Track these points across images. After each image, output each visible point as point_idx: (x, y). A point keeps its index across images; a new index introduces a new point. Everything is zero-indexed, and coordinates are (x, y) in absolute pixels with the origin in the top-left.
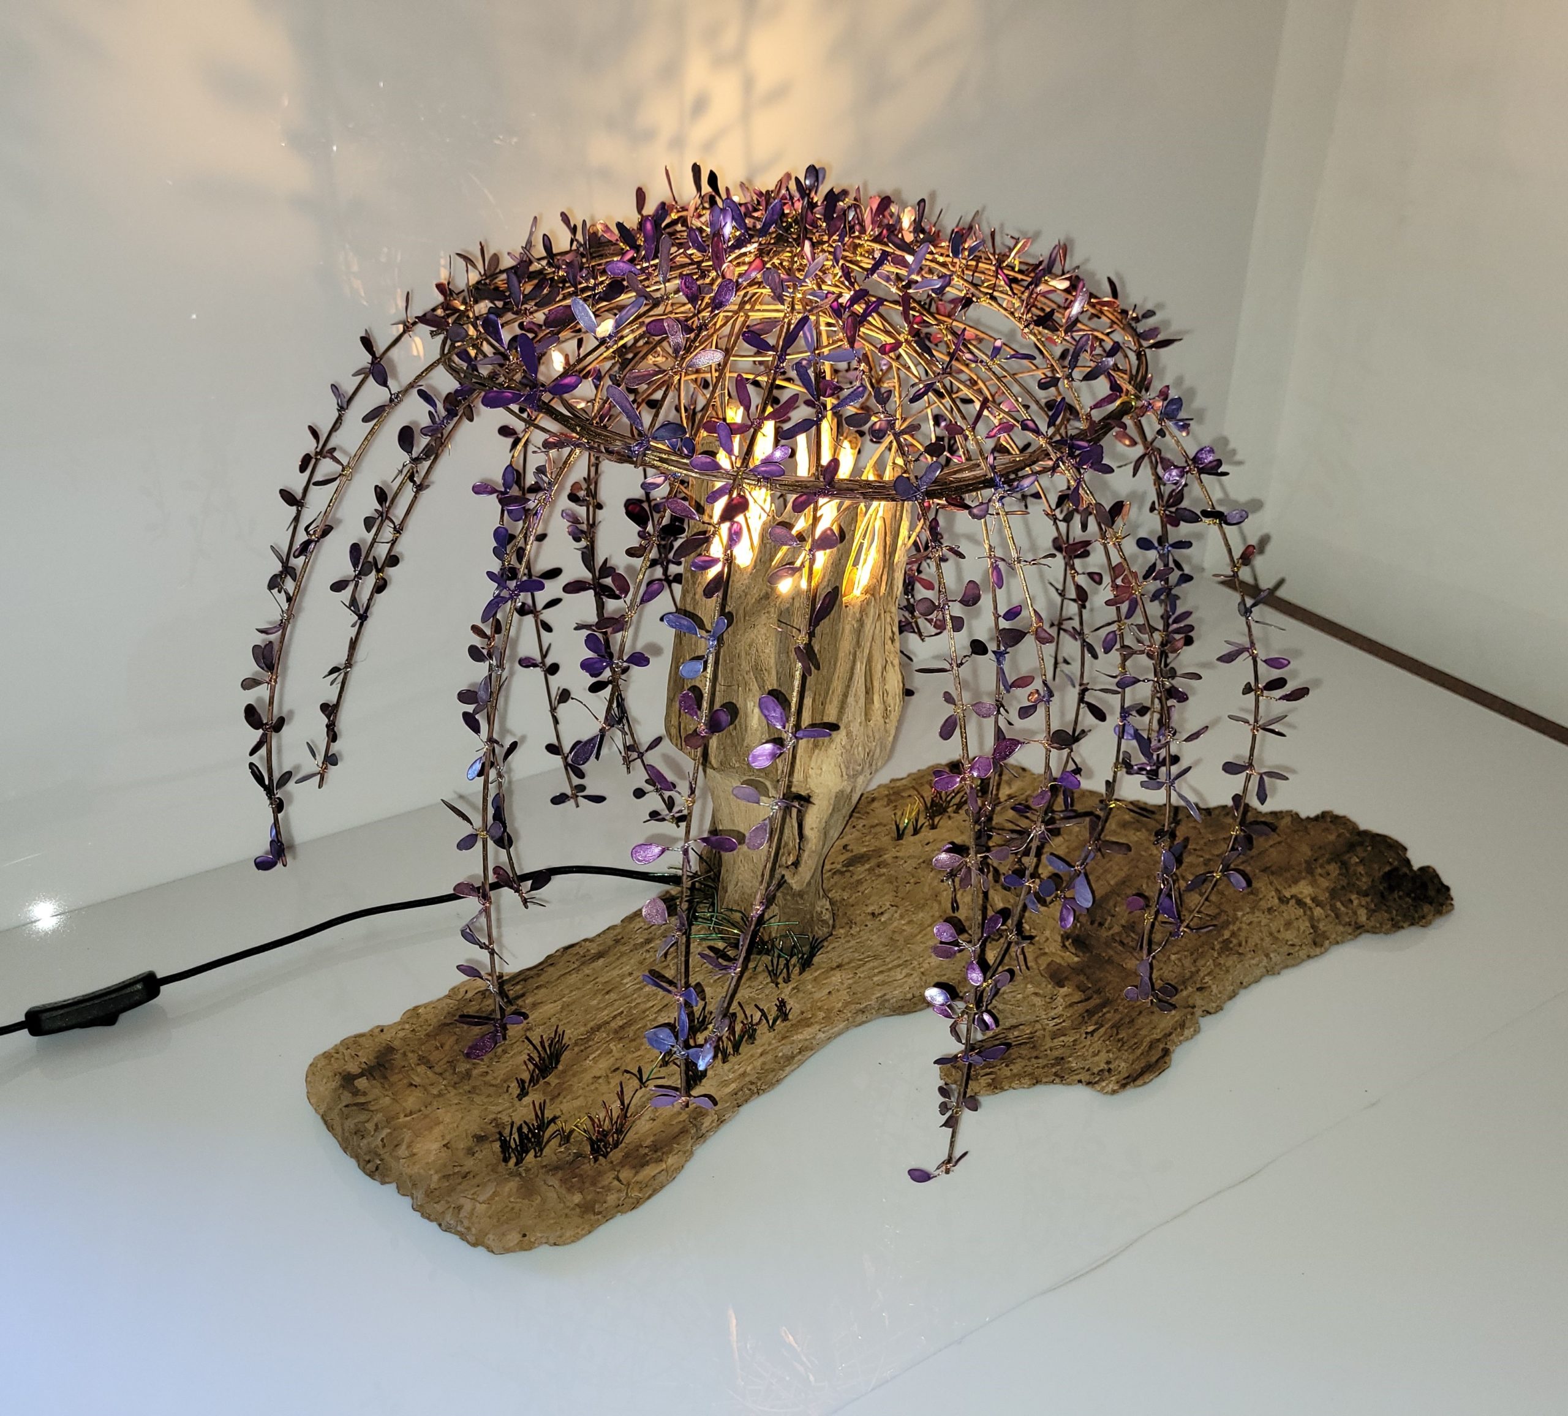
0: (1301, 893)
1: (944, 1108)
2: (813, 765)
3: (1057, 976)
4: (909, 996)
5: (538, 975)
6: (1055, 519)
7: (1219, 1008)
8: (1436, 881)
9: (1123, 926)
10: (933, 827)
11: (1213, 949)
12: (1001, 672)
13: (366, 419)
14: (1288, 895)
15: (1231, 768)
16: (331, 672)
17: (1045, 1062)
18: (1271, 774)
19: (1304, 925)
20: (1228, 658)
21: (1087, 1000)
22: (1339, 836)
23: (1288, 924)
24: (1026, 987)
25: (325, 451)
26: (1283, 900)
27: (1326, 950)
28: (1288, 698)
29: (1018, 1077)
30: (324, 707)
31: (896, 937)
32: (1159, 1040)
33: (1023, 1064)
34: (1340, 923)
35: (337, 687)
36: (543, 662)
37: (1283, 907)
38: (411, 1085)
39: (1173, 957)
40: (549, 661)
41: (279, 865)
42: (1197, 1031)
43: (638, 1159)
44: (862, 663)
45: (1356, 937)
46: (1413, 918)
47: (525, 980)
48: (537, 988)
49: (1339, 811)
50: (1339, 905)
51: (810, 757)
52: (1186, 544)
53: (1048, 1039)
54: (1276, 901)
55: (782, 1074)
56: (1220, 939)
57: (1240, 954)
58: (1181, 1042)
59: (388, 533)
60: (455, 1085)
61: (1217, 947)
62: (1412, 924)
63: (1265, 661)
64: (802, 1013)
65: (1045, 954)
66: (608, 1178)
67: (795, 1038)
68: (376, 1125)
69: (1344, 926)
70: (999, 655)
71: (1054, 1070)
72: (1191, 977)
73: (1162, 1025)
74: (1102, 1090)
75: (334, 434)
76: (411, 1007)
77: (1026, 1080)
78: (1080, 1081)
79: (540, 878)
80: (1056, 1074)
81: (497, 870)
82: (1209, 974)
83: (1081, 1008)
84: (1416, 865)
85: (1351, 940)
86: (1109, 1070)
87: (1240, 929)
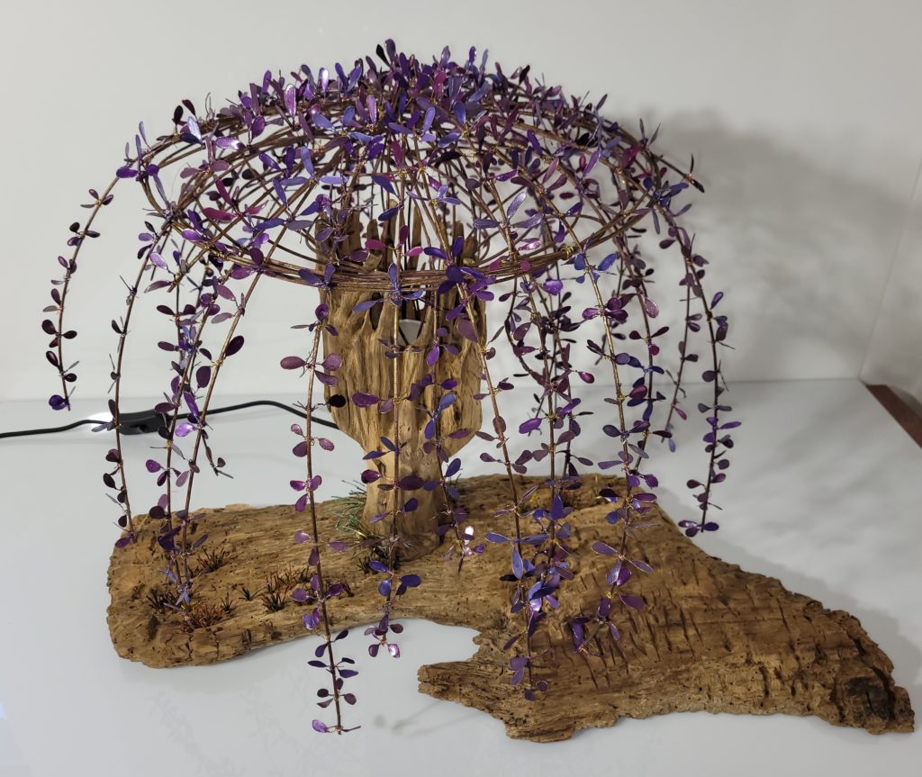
0: (768, 663)
8: (905, 703)
11: (663, 674)
14: (756, 659)
17: (486, 695)
19: (757, 688)
22: (839, 634)
23: (743, 681)
26: (749, 662)
29: (463, 696)
32: (571, 717)
33: (472, 689)
34: (793, 699)
37: (746, 668)
42: (610, 725)
43: (206, 639)
46: (865, 723)
54: (743, 660)
56: (674, 669)
58: (586, 727)
61: (667, 674)
62: (863, 726)
64: (364, 596)
69: (797, 702)
71: (487, 703)
72: (631, 686)
73: (581, 709)
74: (509, 731)
78: (501, 719)
80: (488, 706)
82: (647, 689)
84: (895, 683)
85: (798, 715)
86: (525, 722)
87: (696, 669)
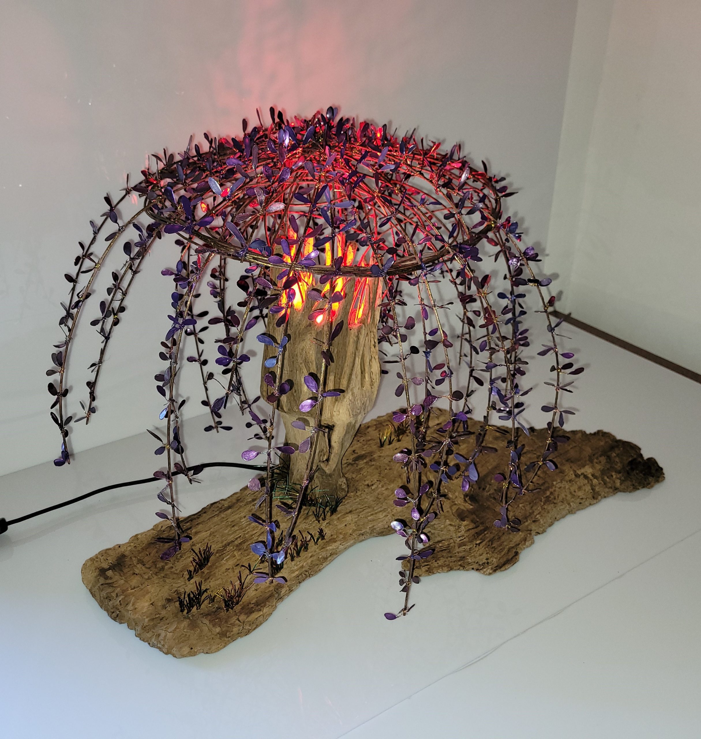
0: (586, 472)
1: (401, 582)
2: (335, 410)
3: (461, 516)
4: (384, 527)
5: (198, 518)
6: (455, 284)
7: (544, 531)
8: (656, 465)
9: (495, 490)
10: (399, 440)
11: (541, 501)
12: (428, 362)
13: (107, 240)
14: (579, 473)
15: (545, 409)
16: (92, 366)
17: (455, 559)
18: (566, 412)
19: (588, 488)
20: (543, 353)
21: (476, 527)
22: (606, 442)
23: (580, 488)
24: (445, 521)
25: (87, 255)
26: (577, 476)
27: (600, 501)
28: (573, 373)
29: (441, 566)
30: (89, 384)
31: (380, 496)
32: (513, 547)
33: (444, 560)
34: (606, 487)
35: (95, 373)
36: (199, 359)
37: (577, 480)
38: (134, 574)
39: (521, 505)
40: (202, 359)
41: (66, 464)
42: (533, 543)
43: (249, 610)
44: (359, 358)
45: (614, 494)
46: (644, 484)
47: (191, 520)
48: (197, 524)
49: (606, 430)
50: (606, 478)
51: (334, 406)
52: (522, 296)
53: (457, 547)
54: (574, 476)
55: (321, 567)
56: (545, 496)
57: (554, 503)
58: (524, 548)
59: (119, 295)
60: (156, 574)
61: (543, 500)
62: (644, 487)
63: (562, 355)
64: (332, 535)
65: (455, 504)
66: (234, 619)
67: (328, 548)
68: (117, 594)
69: (609, 488)
70: (427, 353)
71: (459, 563)
72: (530, 515)
73: (514, 541)
74: (484, 573)
75: (92, 246)
76: (134, 535)
77: (445, 569)
78: (473, 569)
79: (198, 469)
80: (461, 565)
81: (176, 465)
82: (539, 514)
83: (473, 532)
84: (646, 457)
85: (612, 496)
86: (488, 563)
87: (555, 491)
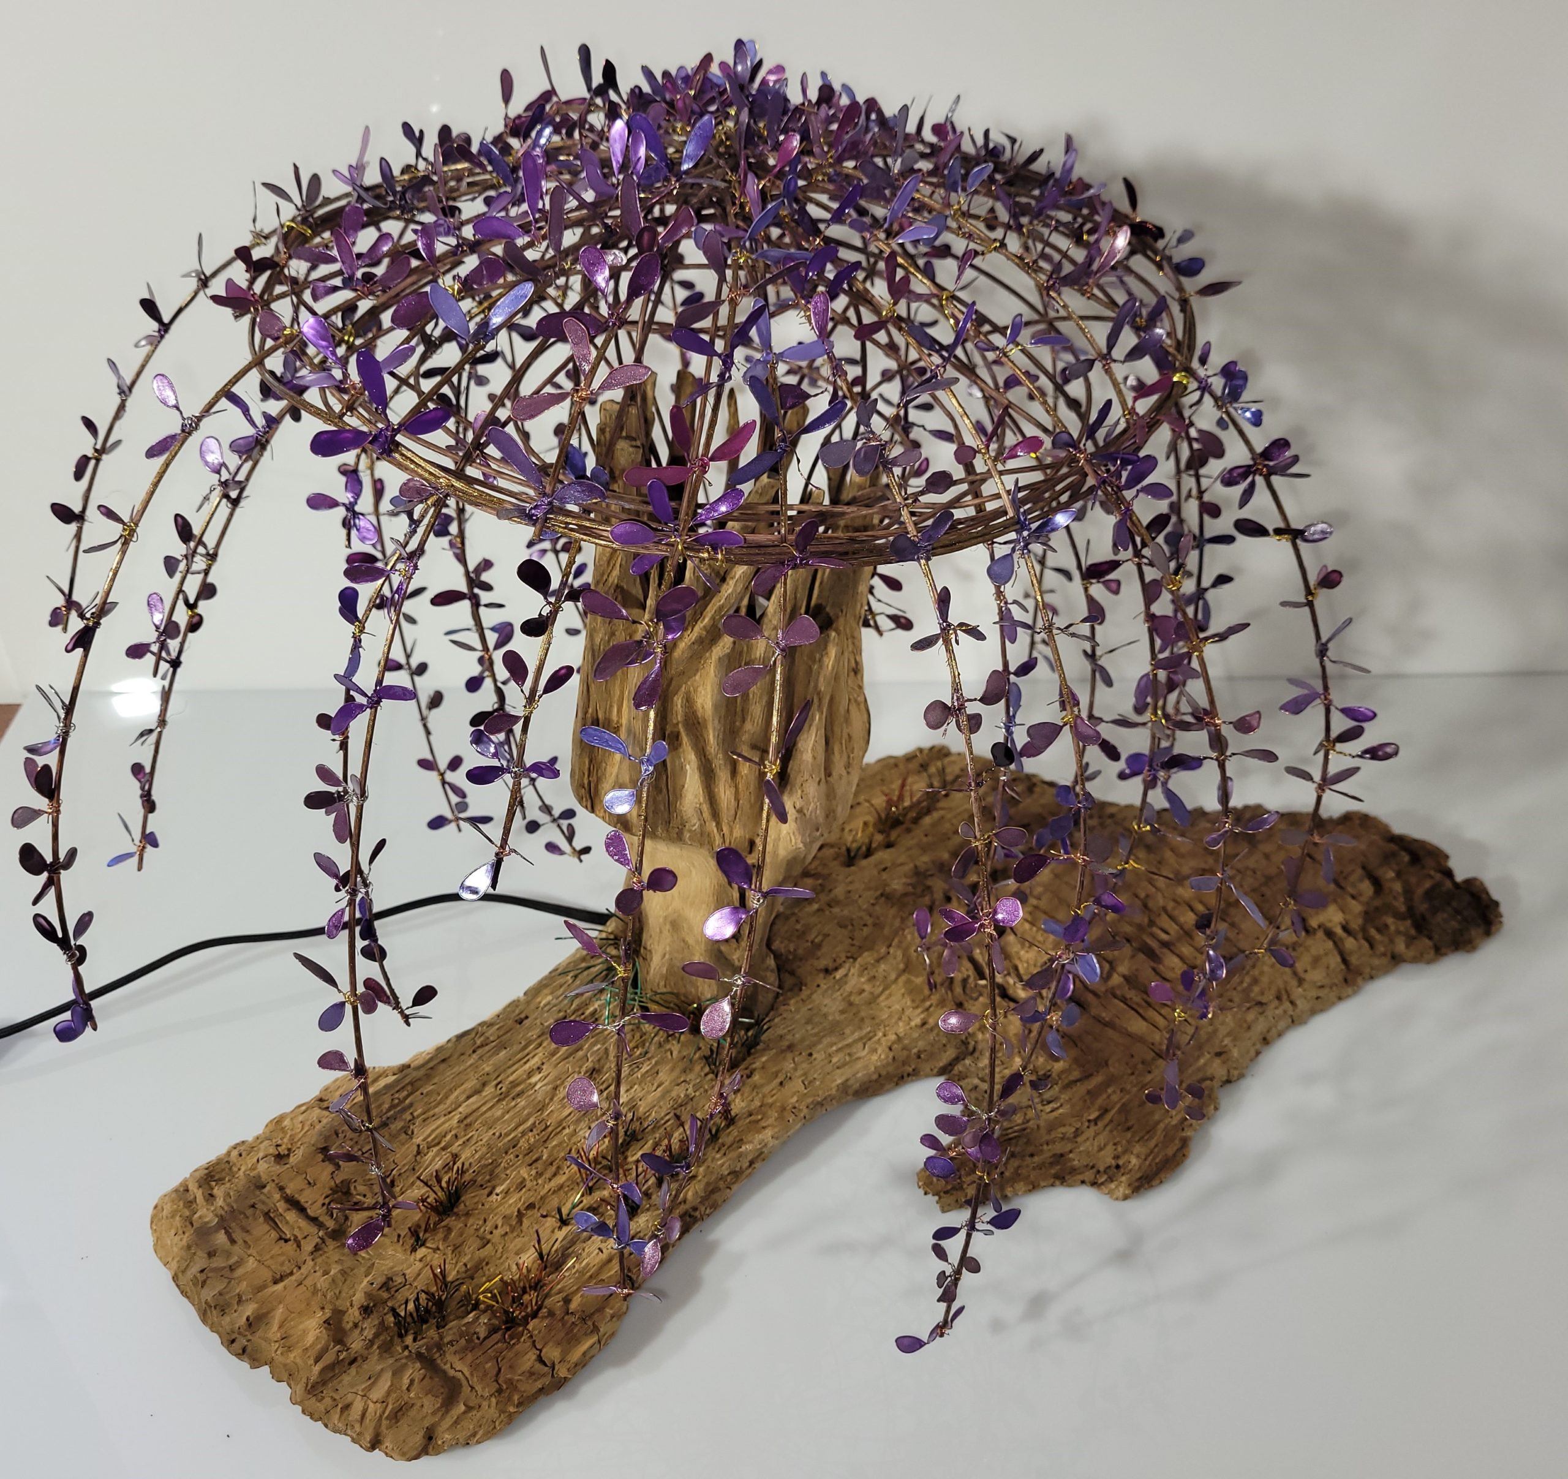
0: (1330, 921)
4: (875, 1077)
7: (1240, 1076)
8: (1484, 896)
9: (1124, 977)
10: (889, 845)
13: (151, 453)
14: (1314, 923)
16: (142, 735)
17: (1042, 1161)
19: (1335, 960)
20: (1294, 707)
21: (1087, 1076)
22: (1371, 843)
23: (1316, 961)
25: (108, 448)
28: (1365, 755)
30: (137, 771)
31: (856, 999)
34: (1375, 954)
35: (150, 747)
36: (408, 663)
37: (1309, 942)
42: (1217, 1108)
43: (565, 1331)
45: (1392, 970)
46: (1458, 944)
50: (1373, 932)
53: (1044, 1130)
54: (1302, 932)
55: (729, 1193)
57: (1260, 1004)
58: (1200, 1127)
62: (1457, 950)
63: (1340, 710)
64: (750, 1114)
66: (528, 1358)
67: (743, 1148)
68: (240, 1297)
69: (1379, 957)
71: (1053, 1171)
72: (1208, 1039)
74: (1110, 1193)
75: (117, 425)
76: (274, 1114)
77: (1019, 1185)
78: (1083, 1182)
80: (1055, 1175)
81: (369, 983)
82: (1229, 1034)
83: (1080, 1088)
84: (1460, 877)
85: (1387, 973)
86: (1118, 1167)
87: (1262, 973)
